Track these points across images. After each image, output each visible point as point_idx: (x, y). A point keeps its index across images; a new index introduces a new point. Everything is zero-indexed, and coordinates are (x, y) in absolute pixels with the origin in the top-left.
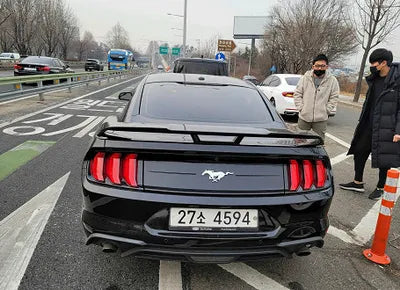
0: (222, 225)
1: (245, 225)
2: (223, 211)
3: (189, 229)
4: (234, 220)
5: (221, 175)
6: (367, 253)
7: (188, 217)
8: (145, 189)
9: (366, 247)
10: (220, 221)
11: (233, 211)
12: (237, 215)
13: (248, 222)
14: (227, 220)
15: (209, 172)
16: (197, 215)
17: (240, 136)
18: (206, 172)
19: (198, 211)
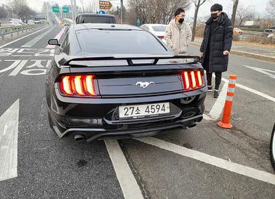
0: (150, 113)
1: (163, 112)
2: (150, 105)
3: (132, 118)
4: (156, 110)
5: (147, 84)
6: (220, 123)
7: (130, 111)
8: (101, 97)
9: (218, 121)
10: (149, 112)
11: (156, 105)
12: (158, 107)
13: (164, 110)
14: (153, 111)
15: (140, 83)
16: (135, 109)
17: (157, 59)
18: (138, 83)
19: (136, 107)
